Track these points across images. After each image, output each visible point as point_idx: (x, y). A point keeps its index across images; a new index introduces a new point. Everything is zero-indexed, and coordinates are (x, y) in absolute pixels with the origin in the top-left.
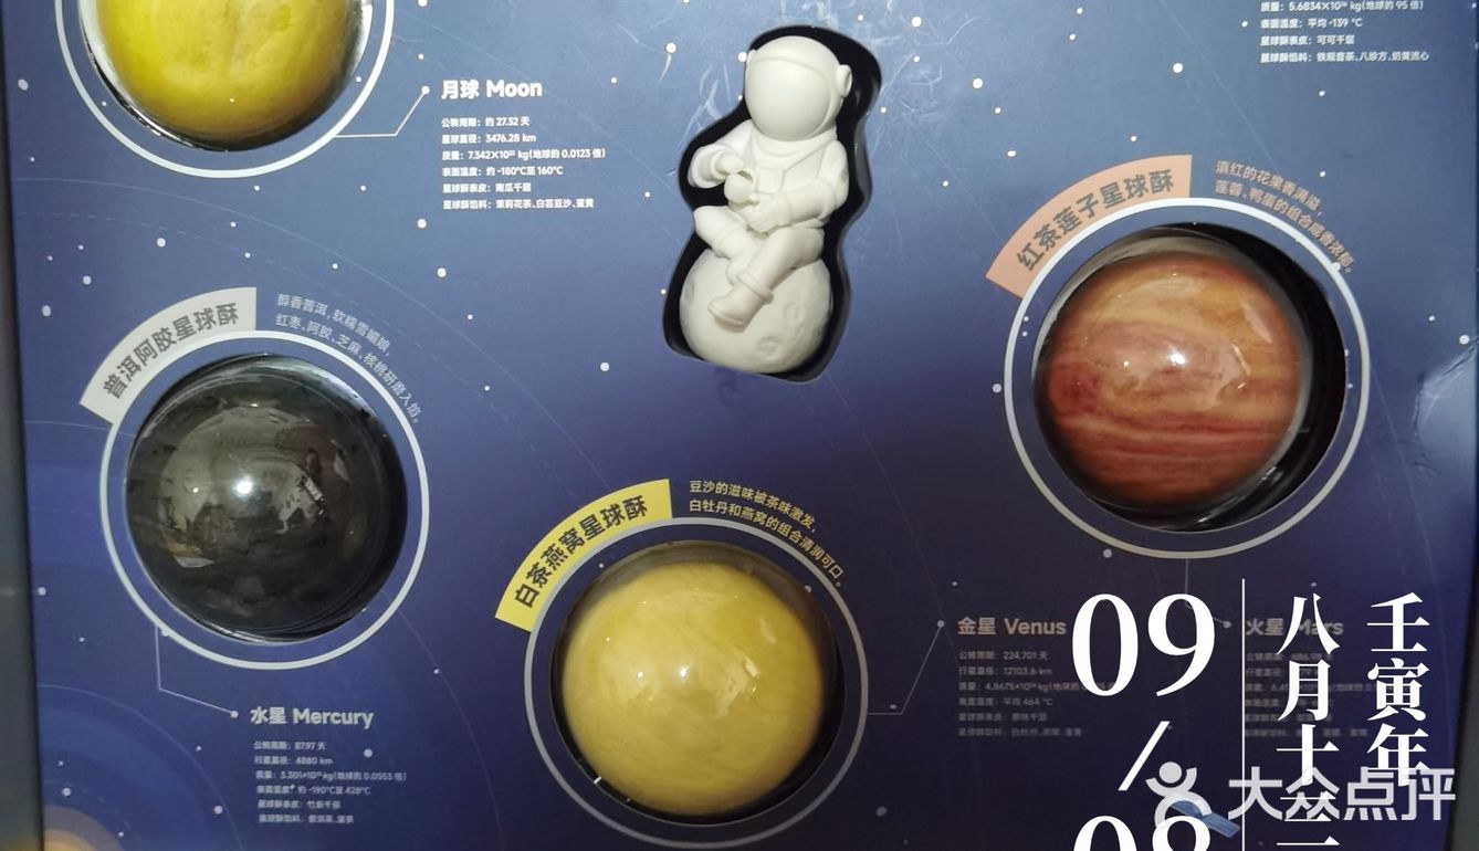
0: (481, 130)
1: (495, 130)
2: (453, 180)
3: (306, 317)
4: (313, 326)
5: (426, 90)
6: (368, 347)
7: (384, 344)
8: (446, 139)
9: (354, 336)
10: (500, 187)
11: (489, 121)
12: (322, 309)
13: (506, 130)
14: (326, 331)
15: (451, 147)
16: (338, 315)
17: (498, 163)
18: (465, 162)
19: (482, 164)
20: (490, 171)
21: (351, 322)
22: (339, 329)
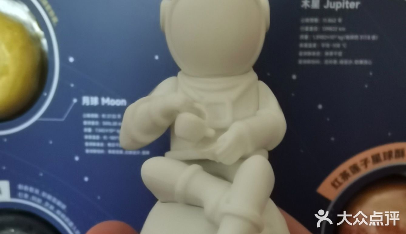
0: (100, 120)
1: (106, 120)
2: (89, 141)
3: (31, 194)
4: (34, 198)
5: (75, 101)
6: (57, 207)
7: (64, 207)
8: (85, 123)
9: (51, 203)
10: (109, 145)
11: (104, 116)
12: (37, 191)
13: (111, 120)
14: (39, 200)
15: (88, 126)
16: (44, 194)
17: (108, 134)
18: (94, 133)
19: (101, 134)
20: (105, 137)
21: (49, 197)
22: (44, 200)
